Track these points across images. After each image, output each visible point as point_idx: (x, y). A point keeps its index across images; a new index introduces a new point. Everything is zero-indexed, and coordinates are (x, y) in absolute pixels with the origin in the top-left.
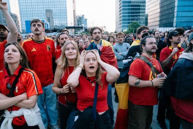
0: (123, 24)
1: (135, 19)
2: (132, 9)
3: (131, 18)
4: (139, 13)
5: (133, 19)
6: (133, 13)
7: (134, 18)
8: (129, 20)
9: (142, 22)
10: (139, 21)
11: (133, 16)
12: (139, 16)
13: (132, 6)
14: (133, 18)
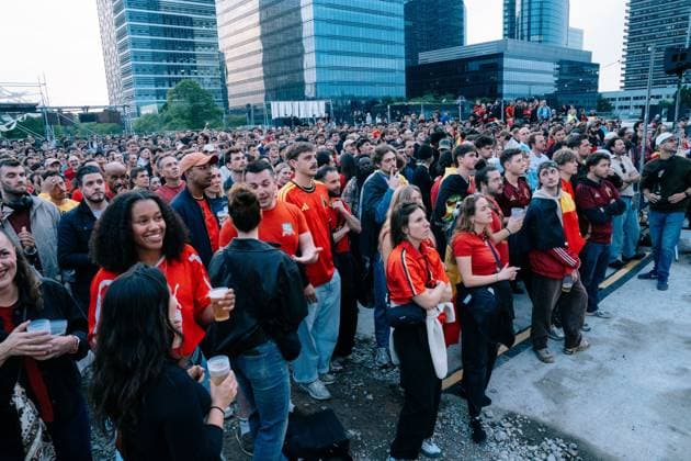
0: (139, 83)
1: (182, 67)
2: (166, 32)
3: (165, 63)
4: (193, 45)
5: (176, 69)
6: (173, 45)
7: (177, 64)
8: (157, 69)
9: (207, 78)
10: (196, 74)
11: (175, 57)
12: (194, 56)
13: (165, 19)
14: (172, 63)
